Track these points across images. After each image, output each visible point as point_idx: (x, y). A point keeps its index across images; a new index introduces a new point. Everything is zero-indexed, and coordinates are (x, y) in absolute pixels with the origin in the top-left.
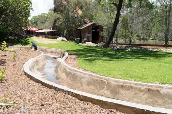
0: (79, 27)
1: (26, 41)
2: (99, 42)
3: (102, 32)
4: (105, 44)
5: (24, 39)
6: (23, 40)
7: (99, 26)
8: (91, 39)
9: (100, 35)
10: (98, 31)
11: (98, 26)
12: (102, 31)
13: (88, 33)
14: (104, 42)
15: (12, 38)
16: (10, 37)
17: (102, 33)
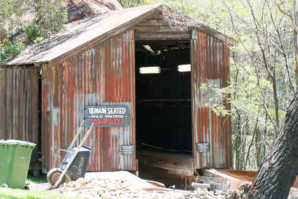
0: (29, 42)
2: (200, 172)
3: (224, 84)
4: (246, 189)
7: (194, 36)
8: (130, 149)
9: (204, 112)
10: (188, 74)
11: (190, 32)
12: (222, 75)
13: (100, 96)
14: (240, 173)
17: (220, 92)
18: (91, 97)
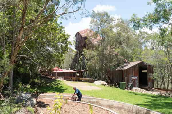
1: (57, 86)
2: (149, 88)
3: (153, 74)
5: (54, 83)
6: (53, 85)
7: (147, 66)
8: (138, 84)
9: (149, 78)
13: (133, 75)
15: (39, 82)
16: (36, 80)
18: (132, 75)
